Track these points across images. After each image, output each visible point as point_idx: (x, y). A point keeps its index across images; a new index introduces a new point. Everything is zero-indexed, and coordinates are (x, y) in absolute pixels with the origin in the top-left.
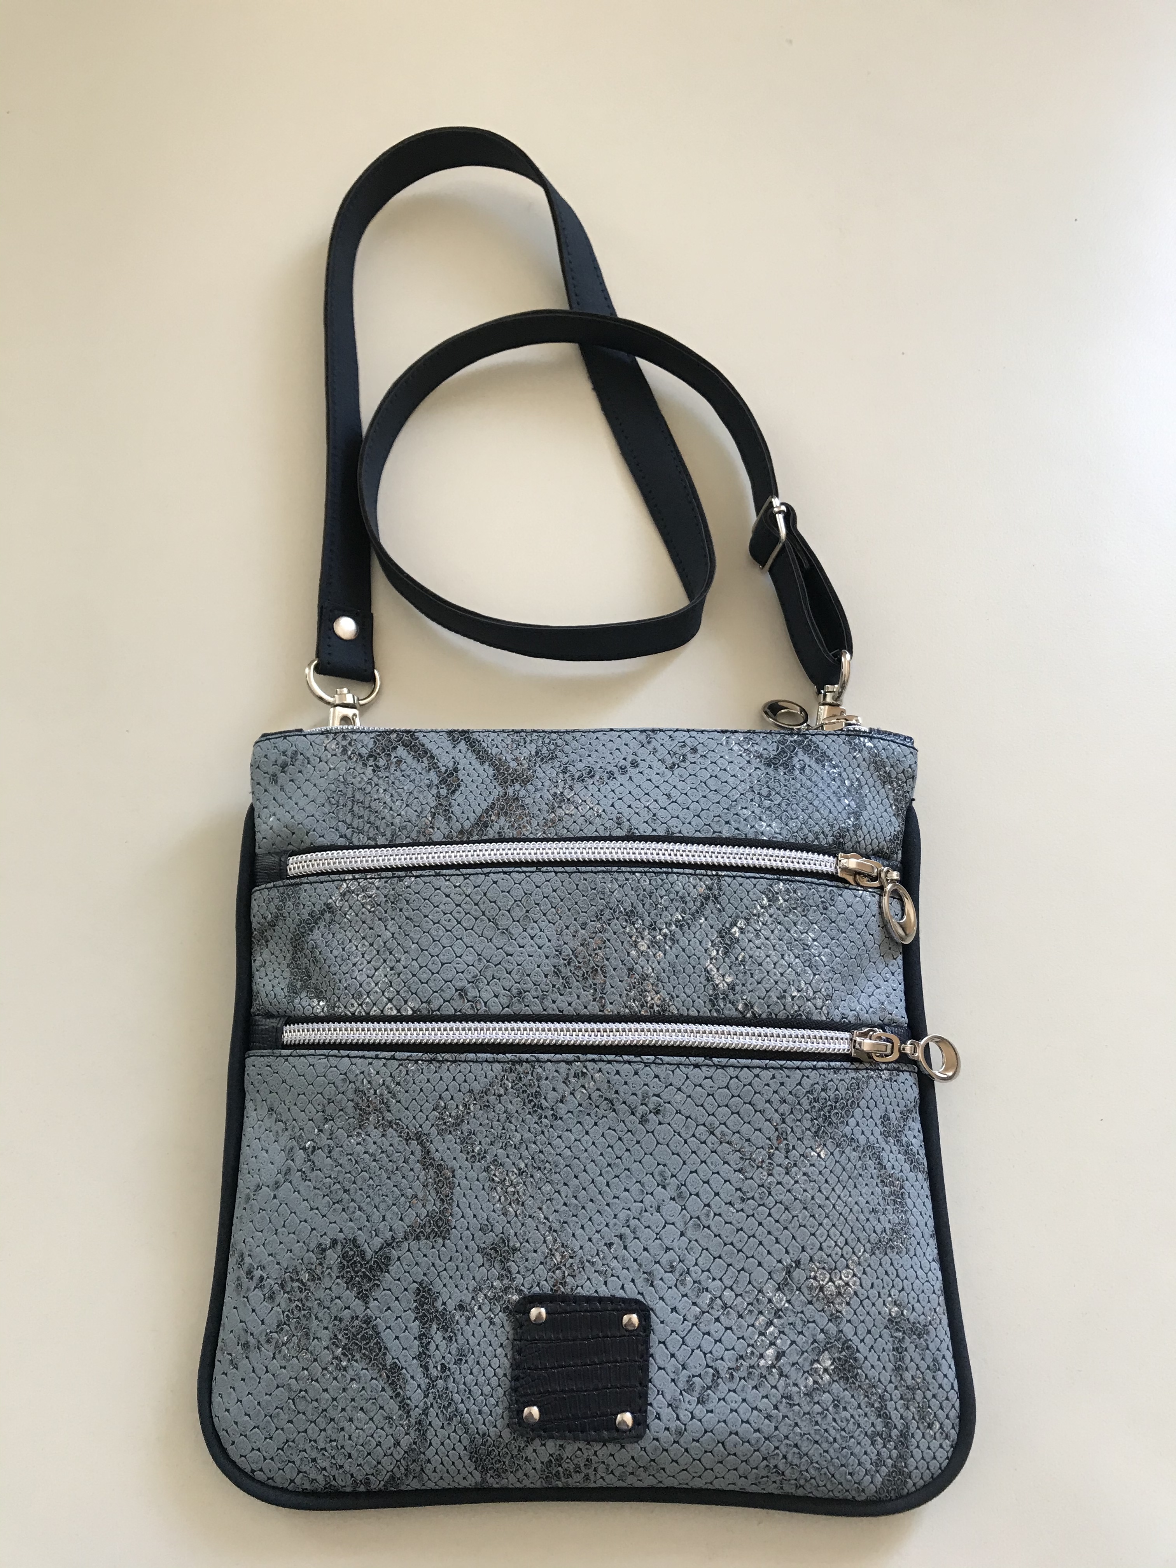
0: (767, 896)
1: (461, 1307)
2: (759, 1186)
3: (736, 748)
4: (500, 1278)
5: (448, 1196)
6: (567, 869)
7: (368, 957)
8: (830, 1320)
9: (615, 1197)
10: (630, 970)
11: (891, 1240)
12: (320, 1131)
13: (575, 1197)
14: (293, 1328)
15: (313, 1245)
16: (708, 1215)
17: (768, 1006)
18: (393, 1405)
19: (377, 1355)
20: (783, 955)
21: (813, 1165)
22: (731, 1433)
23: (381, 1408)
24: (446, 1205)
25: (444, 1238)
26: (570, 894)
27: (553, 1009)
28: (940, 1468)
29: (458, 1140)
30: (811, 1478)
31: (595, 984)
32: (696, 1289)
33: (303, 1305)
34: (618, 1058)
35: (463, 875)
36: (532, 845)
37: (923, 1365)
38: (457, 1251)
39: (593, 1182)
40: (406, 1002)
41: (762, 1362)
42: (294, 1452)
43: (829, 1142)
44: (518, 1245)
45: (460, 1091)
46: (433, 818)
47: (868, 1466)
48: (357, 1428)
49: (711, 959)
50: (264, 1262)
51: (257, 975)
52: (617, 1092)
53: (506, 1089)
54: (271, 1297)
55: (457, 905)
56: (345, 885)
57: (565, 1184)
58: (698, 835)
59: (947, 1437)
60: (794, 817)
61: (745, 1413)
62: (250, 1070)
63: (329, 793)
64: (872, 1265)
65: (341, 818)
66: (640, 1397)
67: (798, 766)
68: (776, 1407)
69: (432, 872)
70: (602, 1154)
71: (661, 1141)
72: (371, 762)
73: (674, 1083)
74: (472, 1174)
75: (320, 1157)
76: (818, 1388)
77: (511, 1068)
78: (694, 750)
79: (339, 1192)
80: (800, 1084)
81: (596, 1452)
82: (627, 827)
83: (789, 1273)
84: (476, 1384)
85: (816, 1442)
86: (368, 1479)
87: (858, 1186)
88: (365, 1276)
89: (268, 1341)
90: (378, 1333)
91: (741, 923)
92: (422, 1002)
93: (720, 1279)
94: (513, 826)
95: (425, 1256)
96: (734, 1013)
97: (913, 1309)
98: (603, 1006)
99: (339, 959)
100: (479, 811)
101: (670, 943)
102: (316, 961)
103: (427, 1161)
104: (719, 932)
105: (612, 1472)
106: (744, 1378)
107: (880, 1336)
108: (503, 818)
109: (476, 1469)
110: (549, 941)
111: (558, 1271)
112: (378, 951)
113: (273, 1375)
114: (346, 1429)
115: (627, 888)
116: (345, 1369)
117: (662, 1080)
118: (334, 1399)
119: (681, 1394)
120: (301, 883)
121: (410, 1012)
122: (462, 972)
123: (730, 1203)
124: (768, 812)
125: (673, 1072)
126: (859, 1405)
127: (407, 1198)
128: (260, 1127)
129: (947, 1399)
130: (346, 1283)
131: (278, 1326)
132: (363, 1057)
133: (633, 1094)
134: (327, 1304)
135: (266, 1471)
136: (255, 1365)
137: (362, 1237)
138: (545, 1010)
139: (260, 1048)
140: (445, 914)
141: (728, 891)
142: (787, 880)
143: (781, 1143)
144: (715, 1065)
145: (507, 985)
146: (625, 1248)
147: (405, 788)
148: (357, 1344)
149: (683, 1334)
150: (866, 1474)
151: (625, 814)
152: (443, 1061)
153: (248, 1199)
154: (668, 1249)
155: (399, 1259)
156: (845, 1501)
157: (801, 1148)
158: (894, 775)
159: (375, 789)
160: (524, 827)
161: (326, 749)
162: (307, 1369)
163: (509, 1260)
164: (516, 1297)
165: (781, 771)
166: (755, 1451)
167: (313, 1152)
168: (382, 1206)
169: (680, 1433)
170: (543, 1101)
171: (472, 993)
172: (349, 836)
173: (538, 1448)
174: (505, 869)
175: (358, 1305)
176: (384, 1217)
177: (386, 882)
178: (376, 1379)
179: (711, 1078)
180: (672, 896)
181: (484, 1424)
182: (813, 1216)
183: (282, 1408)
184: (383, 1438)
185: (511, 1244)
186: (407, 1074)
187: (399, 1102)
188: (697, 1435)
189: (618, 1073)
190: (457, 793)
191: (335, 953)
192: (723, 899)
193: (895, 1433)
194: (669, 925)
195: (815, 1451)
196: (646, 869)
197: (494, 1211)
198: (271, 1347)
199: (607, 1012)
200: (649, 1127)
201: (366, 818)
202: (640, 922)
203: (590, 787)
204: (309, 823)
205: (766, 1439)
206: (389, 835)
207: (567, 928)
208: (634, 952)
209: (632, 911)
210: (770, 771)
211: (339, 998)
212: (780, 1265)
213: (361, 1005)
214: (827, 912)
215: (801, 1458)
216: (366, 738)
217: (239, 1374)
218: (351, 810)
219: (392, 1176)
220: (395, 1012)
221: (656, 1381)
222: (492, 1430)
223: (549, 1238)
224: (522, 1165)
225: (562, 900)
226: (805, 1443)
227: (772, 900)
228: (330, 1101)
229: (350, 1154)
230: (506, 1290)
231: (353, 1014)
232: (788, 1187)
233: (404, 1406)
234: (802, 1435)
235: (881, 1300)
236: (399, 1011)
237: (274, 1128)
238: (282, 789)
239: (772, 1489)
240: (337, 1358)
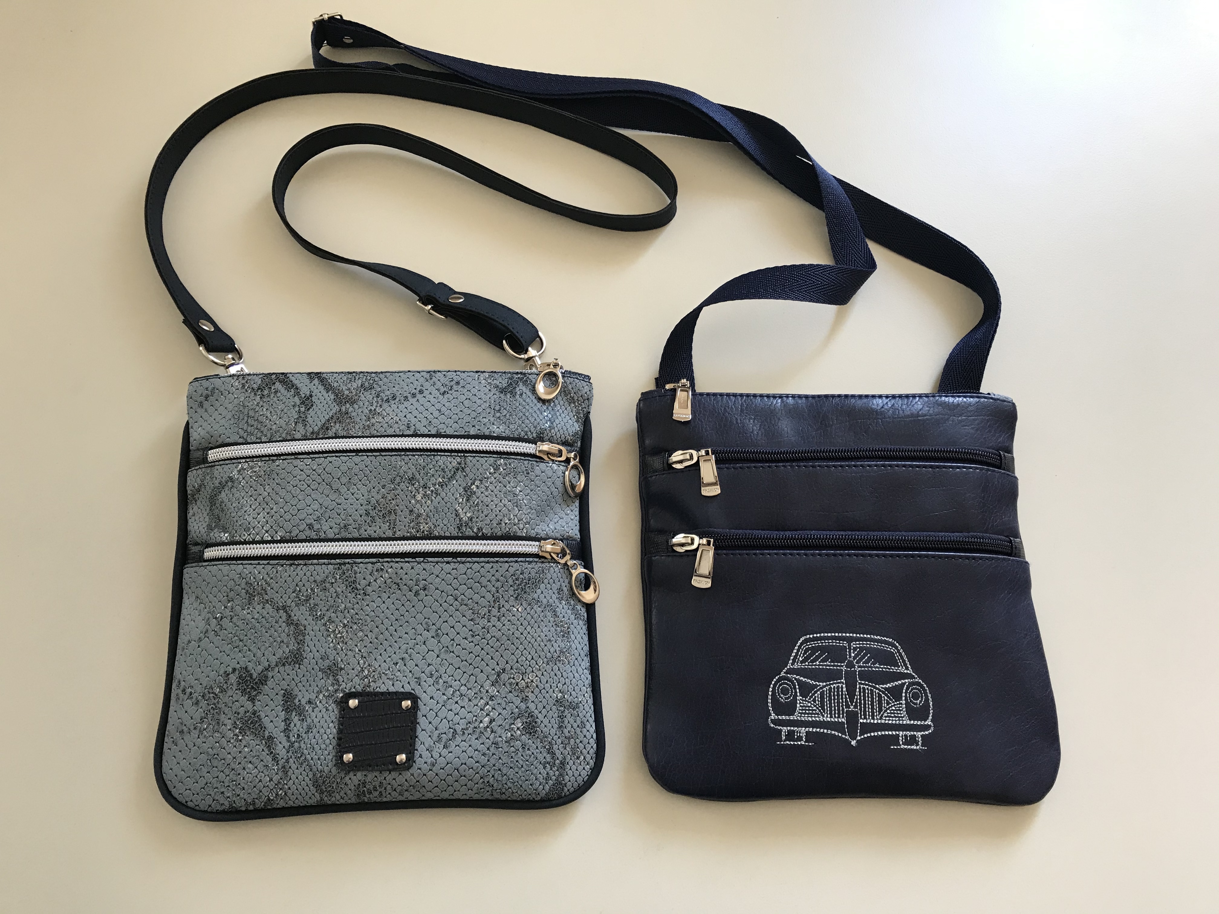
0: (493, 467)
1: (310, 702)
2: (482, 628)
3: (483, 381)
4: (333, 685)
5: (301, 641)
6: (374, 454)
7: (253, 507)
8: (522, 702)
9: (399, 637)
10: (411, 511)
11: (559, 656)
12: (225, 607)
13: (377, 638)
14: (210, 720)
15: (221, 672)
16: (452, 645)
17: (491, 529)
18: (270, 758)
19: (259, 732)
20: (501, 500)
21: (514, 616)
22: (462, 764)
23: (262, 761)
24: (301, 646)
25: (300, 664)
26: (376, 468)
27: (365, 535)
28: (583, 781)
29: (308, 609)
30: (509, 788)
31: (390, 520)
32: (445, 686)
33: (216, 707)
34: (402, 560)
35: (311, 458)
36: (353, 440)
37: (575, 725)
38: (307, 671)
39: (387, 629)
40: (276, 533)
41: (481, 725)
42: (211, 789)
43: (524, 603)
44: (343, 666)
45: (308, 581)
46: (296, 425)
47: (541, 780)
48: (247, 773)
49: (459, 504)
50: (192, 684)
51: (190, 521)
52: (401, 579)
53: (336, 579)
54: (197, 703)
55: (307, 476)
56: (240, 466)
57: (371, 631)
58: (456, 433)
59: (588, 764)
60: (514, 422)
61: (470, 753)
62: (186, 576)
63: (233, 412)
64: (547, 670)
65: (241, 427)
66: (411, 746)
67: (518, 393)
68: (488, 749)
69: (293, 457)
70: (392, 614)
71: (427, 605)
72: (259, 393)
73: (434, 572)
74: (316, 628)
75: (225, 622)
76: (513, 738)
77: (339, 568)
78: (458, 383)
79: (237, 641)
80: (507, 571)
81: (385, 778)
82: (413, 429)
83: (498, 676)
84: (317, 744)
85: (511, 768)
86: (253, 801)
87: (541, 627)
88: (253, 688)
89: (195, 729)
90: (260, 720)
91: (477, 483)
92: (286, 533)
93: (459, 681)
94: (344, 429)
95: (288, 675)
96: (472, 534)
97: (571, 695)
98: (395, 532)
99: (236, 509)
100: (323, 421)
101: (435, 496)
102: (223, 510)
103: (289, 621)
104: (464, 488)
105: (395, 790)
106: (471, 734)
107: (551, 710)
108: (338, 425)
109: (316, 792)
110: (363, 496)
111: (366, 680)
112: (260, 504)
113: (198, 747)
114: (242, 774)
115: (410, 465)
116: (241, 741)
117: (428, 571)
118: (234, 758)
119: (434, 743)
120: (215, 466)
121: (279, 538)
122: (311, 515)
123: (465, 638)
124: (498, 420)
125: (434, 566)
126: (537, 747)
127: (278, 642)
128: (191, 608)
129: (588, 743)
130: (242, 692)
131: (201, 720)
132: (251, 564)
133: (410, 580)
134: (230, 705)
135: (194, 801)
136: (188, 743)
137: (250, 666)
138: (360, 536)
139: (191, 563)
140: (300, 481)
141: (470, 465)
142: (506, 458)
143: (496, 603)
144: (458, 562)
145: (338, 521)
146: (405, 665)
147: (279, 407)
148: (248, 726)
149: (436, 711)
150: (540, 785)
151: (412, 422)
152: (298, 565)
153: (183, 649)
154: (429, 665)
155: (273, 677)
156: (529, 801)
157: (507, 606)
158: (576, 398)
159: (261, 409)
160: (351, 429)
161: (232, 386)
162: (218, 742)
163: (337, 675)
164: (341, 695)
165: (508, 395)
166: (476, 773)
167: (221, 620)
168: (263, 648)
169: (433, 765)
170: (358, 586)
171: (317, 526)
172: (245, 437)
173: (352, 777)
174: (337, 454)
175: (249, 705)
176: (263, 654)
177: (265, 463)
178: (259, 745)
179: (456, 569)
180: (437, 469)
181: (321, 765)
182: (513, 644)
183: (203, 765)
184: (263, 778)
185: (339, 666)
186: (277, 572)
187: (272, 589)
188: (443, 766)
189: (402, 568)
190: (311, 410)
191: (234, 505)
192: (467, 470)
193: (557, 762)
194: (434, 485)
195: (511, 773)
196: (421, 453)
197: (329, 648)
198: (197, 732)
199: (396, 536)
200: (420, 598)
201: (255, 426)
202: (417, 484)
203: (392, 406)
204: (221, 430)
205: (483, 766)
206: (269, 435)
207: (374, 488)
208: (413, 501)
209: (412, 478)
210: (502, 395)
211: (236, 531)
212: (493, 672)
213: (249, 535)
214: (529, 475)
215: (502, 776)
216: (257, 378)
217: (178, 748)
218: (247, 422)
219: (268, 631)
220: (270, 538)
221: (420, 737)
222: (326, 768)
223: (361, 662)
224: (346, 622)
225: (371, 472)
226: (505, 769)
227: (496, 469)
228: (231, 590)
229: (243, 620)
230: (336, 691)
231: (245, 540)
232: (499, 628)
233: (275, 759)
234: (503, 764)
235: (552, 690)
236: (272, 537)
237: (199, 608)
238: (206, 411)
239: (487, 796)
240: (236, 735)
